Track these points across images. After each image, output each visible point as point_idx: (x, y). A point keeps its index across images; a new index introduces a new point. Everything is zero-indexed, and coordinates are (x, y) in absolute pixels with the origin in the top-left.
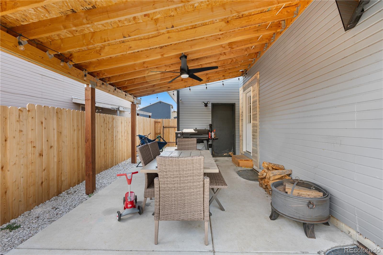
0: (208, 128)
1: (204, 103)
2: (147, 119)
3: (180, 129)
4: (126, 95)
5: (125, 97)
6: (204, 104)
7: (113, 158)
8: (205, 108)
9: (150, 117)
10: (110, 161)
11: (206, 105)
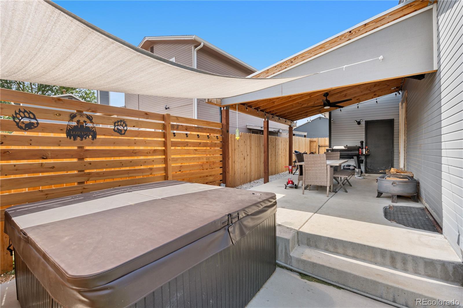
0: (359, 145)
1: (356, 121)
2: (302, 138)
3: (332, 146)
4: (286, 121)
5: (285, 123)
6: (357, 123)
7: (276, 168)
8: (358, 126)
9: (305, 136)
10: (274, 170)
11: (359, 123)
